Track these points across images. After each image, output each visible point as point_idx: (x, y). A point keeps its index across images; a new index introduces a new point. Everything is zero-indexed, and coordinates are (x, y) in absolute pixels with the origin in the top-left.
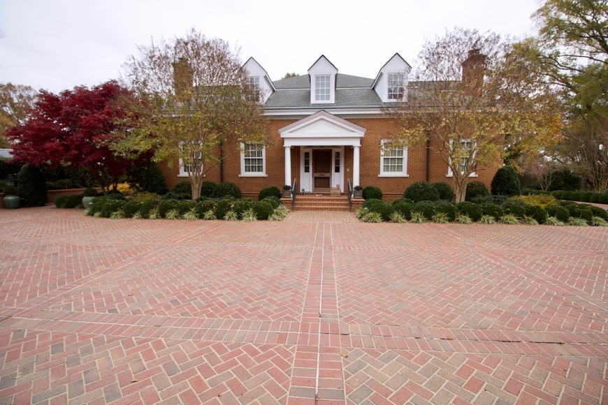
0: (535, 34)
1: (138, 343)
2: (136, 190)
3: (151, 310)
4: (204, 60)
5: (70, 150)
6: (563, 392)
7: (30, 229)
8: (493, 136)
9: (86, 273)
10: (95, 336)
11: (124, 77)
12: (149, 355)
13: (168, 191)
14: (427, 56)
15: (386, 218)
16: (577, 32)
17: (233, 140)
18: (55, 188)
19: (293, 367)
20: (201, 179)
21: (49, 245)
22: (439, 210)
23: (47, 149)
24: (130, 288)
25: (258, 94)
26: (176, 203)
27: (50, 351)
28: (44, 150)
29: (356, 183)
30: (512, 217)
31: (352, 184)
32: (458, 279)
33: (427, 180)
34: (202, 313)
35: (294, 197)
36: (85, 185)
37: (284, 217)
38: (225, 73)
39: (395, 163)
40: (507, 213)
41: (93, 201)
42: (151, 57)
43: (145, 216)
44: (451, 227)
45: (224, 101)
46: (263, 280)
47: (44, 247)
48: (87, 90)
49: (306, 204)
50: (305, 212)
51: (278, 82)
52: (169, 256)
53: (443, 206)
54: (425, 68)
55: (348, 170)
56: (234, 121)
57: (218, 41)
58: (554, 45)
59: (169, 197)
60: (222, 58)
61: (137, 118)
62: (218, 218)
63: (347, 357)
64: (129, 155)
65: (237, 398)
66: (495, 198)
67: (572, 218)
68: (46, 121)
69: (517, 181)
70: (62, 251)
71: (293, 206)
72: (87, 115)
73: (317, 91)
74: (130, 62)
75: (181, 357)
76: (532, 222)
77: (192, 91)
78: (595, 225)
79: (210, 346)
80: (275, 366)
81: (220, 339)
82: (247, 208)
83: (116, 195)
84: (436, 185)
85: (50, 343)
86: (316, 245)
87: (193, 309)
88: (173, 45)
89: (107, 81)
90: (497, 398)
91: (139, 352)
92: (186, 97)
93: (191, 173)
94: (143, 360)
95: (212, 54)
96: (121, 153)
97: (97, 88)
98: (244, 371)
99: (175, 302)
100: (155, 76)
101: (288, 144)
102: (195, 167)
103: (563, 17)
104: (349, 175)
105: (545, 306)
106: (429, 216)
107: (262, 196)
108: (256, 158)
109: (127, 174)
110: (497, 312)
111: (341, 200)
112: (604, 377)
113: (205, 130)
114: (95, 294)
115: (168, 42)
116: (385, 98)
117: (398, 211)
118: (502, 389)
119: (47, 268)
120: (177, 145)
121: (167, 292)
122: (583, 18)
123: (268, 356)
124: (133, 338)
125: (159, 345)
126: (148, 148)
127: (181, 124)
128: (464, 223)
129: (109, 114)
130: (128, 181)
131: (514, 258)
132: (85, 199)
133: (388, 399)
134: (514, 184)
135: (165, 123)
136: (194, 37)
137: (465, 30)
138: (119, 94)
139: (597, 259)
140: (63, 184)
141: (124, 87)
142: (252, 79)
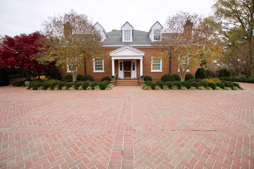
0: (213, 14)
1: (51, 136)
2: (48, 79)
3: (56, 124)
4: (77, 23)
5: (19, 61)
6: (214, 147)
7: (2, 95)
8: (195, 55)
9: (28, 111)
10: (33, 134)
11: (42, 30)
12: (56, 140)
13: (62, 78)
14: (169, 23)
15: (153, 88)
16: (229, 14)
17: (90, 57)
18: (12, 78)
19: (114, 142)
20: (76, 73)
21: (11, 101)
22: (174, 85)
23: (9, 61)
24: (47, 116)
25: (100, 38)
26: (66, 83)
27: (15, 140)
28: (7, 62)
29: (141, 74)
30: (202, 87)
31: (140, 75)
32: (180, 110)
33: (170, 73)
34: (78, 124)
35: (116, 81)
36: (25, 77)
37: (112, 88)
38: (86, 29)
39: (157, 66)
40: (201, 85)
41: (29, 83)
42: (54, 22)
43: (53, 89)
44: (179, 91)
45: (86, 40)
46: (102, 112)
47: (9, 102)
48: (26, 36)
49: (121, 83)
50: (120, 87)
51: (109, 33)
52: (64, 104)
53: (176, 83)
54: (168, 28)
55: (138, 69)
56: (90, 49)
57: (83, 15)
58: (220, 19)
59: (63, 81)
60: (85, 22)
61: (48, 48)
62: (84, 89)
63: (135, 138)
64: (45, 63)
65: (91, 153)
66: (196, 80)
67: (226, 87)
68: (8, 49)
69: (205, 73)
70: (17, 103)
71: (116, 84)
72: (26, 46)
73: (125, 37)
74: (45, 24)
75: (69, 140)
76: (210, 89)
77: (72, 36)
78: (234, 90)
79: (81, 136)
80: (107, 141)
81: (85, 133)
82: (96, 85)
83: (40, 80)
84: (174, 75)
85: (14, 137)
86: (125, 99)
87: (74, 123)
88: (64, 16)
89: (35, 32)
90: (190, 149)
91: (52, 139)
92: (69, 39)
93: (72, 71)
94: (54, 142)
95: (80, 21)
96: (41, 62)
97: (30, 35)
98: (94, 144)
99: (66, 121)
100: (56, 30)
101: (113, 59)
102: (74, 68)
103: (224, 8)
104: (138, 71)
105: (211, 118)
106: (170, 87)
107: (103, 80)
108: (100, 64)
109: (44, 72)
110: (193, 121)
111: (135, 81)
112: (230, 141)
113: (78, 52)
114: (32, 119)
115: (61, 15)
116: (153, 40)
117: (158, 85)
118: (192, 146)
119: (11, 109)
120: (66, 59)
121: (63, 117)
122: (231, 8)
123: (104, 138)
124: (49, 134)
125: (60, 136)
126: (53, 60)
127: (67, 50)
128: (184, 90)
129: (36, 46)
130: (45, 75)
131: (202, 102)
132: (26, 82)
133: (149, 151)
134: (204, 75)
135: (60, 50)
136: (72, 13)
137: (184, 12)
138: (40, 37)
139: (233, 102)
140: (16, 77)
141: (42, 34)
142: (97, 31)
